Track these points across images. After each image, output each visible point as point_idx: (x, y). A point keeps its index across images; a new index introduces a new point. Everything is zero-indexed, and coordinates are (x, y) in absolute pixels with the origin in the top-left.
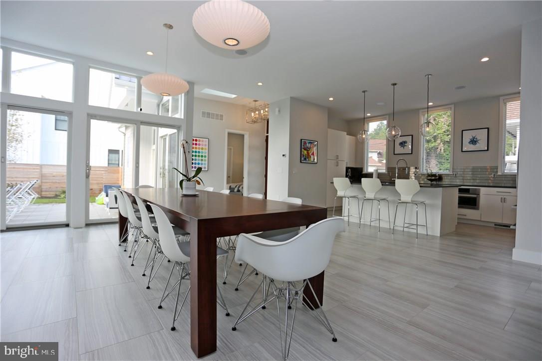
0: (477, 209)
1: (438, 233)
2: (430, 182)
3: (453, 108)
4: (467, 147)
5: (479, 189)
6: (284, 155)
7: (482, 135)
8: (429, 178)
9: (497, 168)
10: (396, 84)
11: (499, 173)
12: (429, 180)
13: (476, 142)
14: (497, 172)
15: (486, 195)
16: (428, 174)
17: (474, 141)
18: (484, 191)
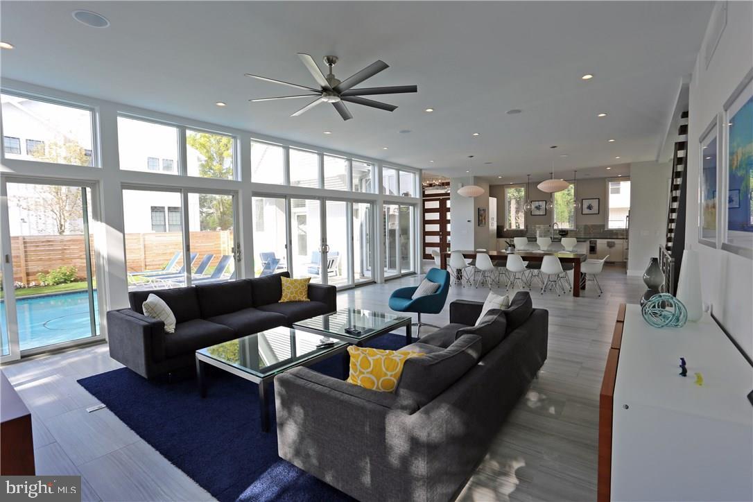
0: (595, 253)
4: (586, 211)
5: (597, 241)
6: (468, 221)
7: (595, 204)
9: (604, 225)
11: (606, 229)
14: (604, 228)
15: (601, 244)
16: (560, 230)
17: (590, 207)
18: (599, 241)
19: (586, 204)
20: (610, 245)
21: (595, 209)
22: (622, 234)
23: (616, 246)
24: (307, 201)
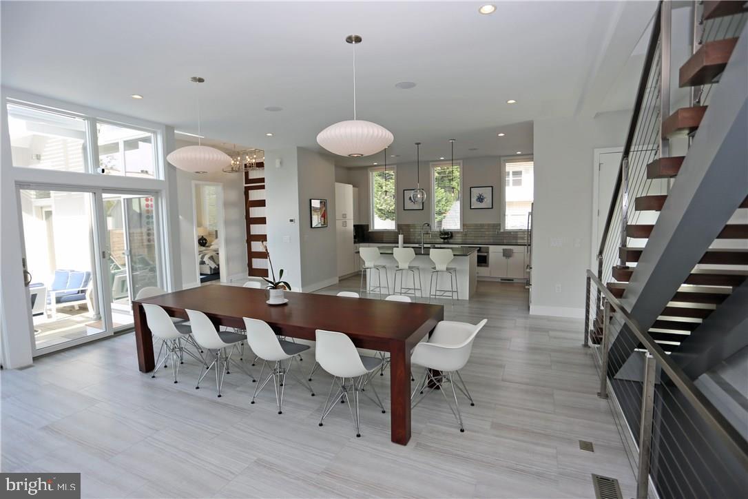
0: (487, 266)
1: (467, 297)
2: (442, 240)
3: (461, 164)
4: (475, 204)
5: (488, 247)
6: (291, 221)
7: (486, 193)
8: (443, 236)
9: (499, 225)
10: (419, 143)
11: (502, 231)
12: (442, 238)
13: (482, 199)
14: (500, 229)
15: (495, 252)
16: (440, 232)
17: (480, 199)
18: (492, 248)
19: (476, 192)
20: (507, 254)
21: (487, 203)
22: (523, 239)
23: (515, 254)
24: (52, 193)
